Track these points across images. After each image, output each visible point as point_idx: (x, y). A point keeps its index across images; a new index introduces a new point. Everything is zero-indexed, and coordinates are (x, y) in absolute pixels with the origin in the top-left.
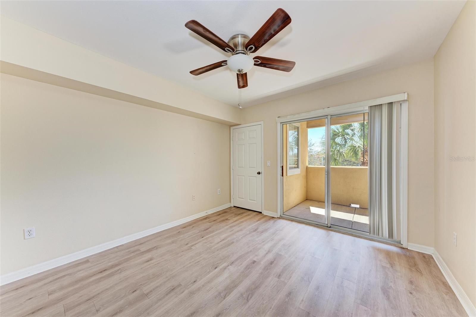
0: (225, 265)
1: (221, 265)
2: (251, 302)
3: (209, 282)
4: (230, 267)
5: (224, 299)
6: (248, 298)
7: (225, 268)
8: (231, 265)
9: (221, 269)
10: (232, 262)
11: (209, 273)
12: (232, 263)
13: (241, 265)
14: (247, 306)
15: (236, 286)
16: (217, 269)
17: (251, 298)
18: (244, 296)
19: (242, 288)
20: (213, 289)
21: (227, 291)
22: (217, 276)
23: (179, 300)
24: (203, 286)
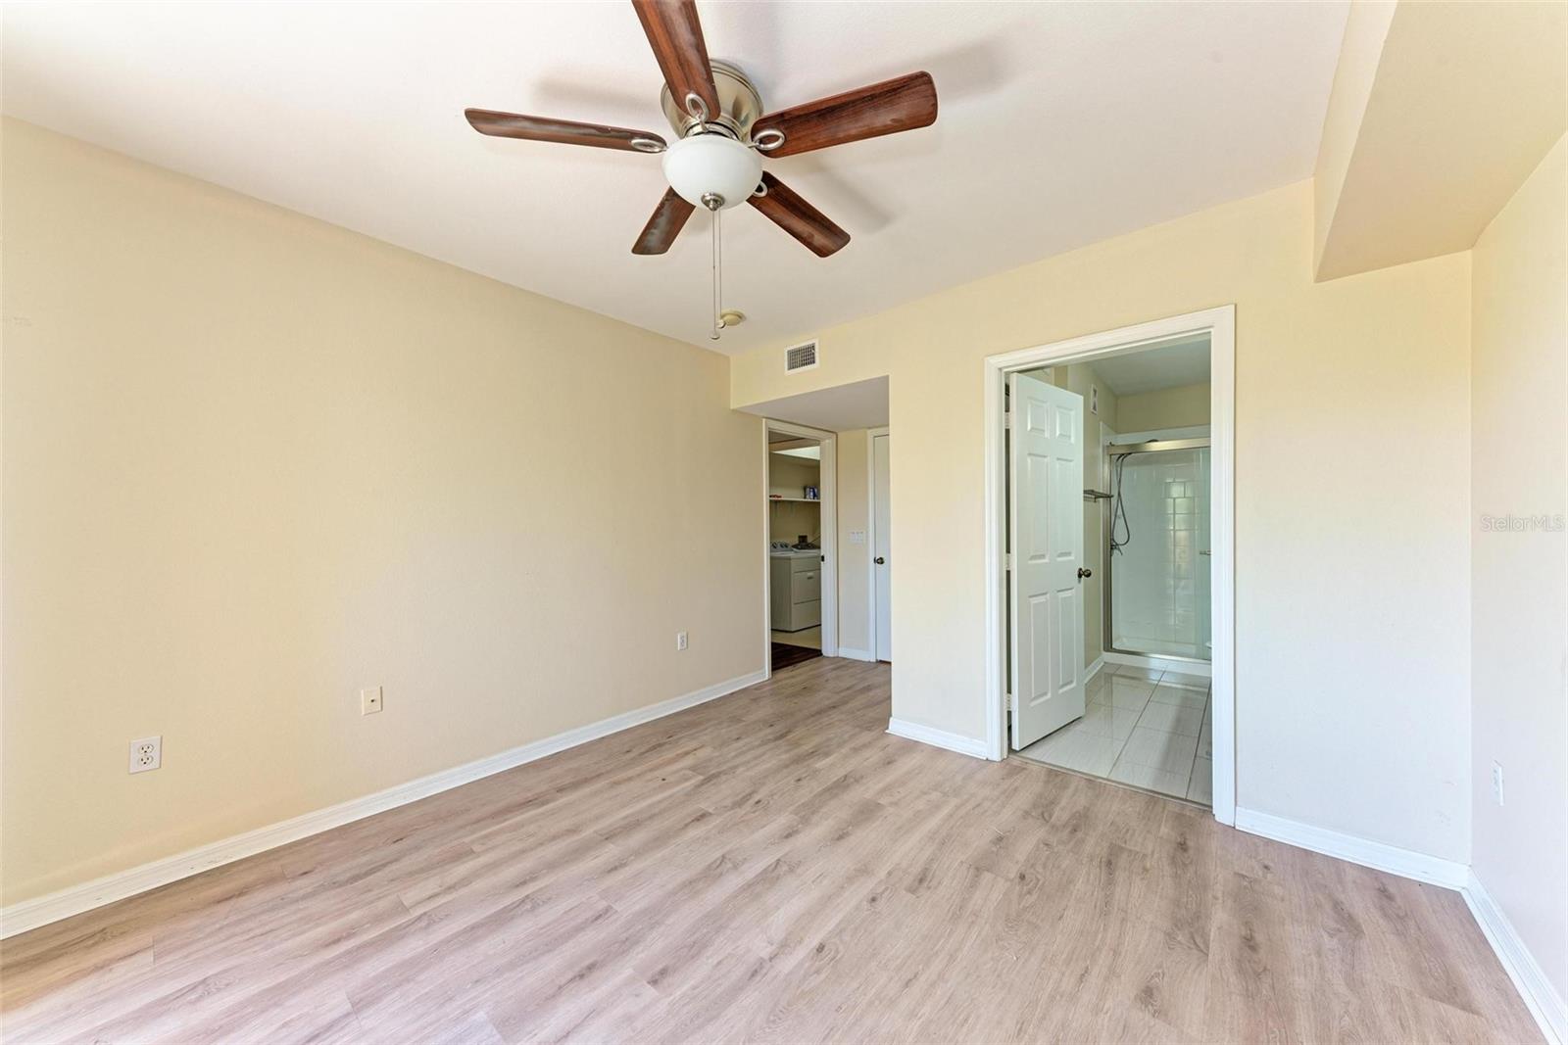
0: (787, 964)
1: (801, 964)
2: (718, 854)
3: (830, 898)
4: (765, 953)
5: (779, 860)
6: (723, 861)
7: (785, 946)
8: (761, 962)
9: (800, 942)
10: (758, 978)
11: (839, 931)
12: (754, 973)
13: (719, 963)
14: (728, 848)
15: (750, 885)
16: (815, 943)
17: (715, 861)
18: (730, 865)
19: (732, 882)
20: (813, 879)
21: (773, 874)
22: (811, 915)
23: (886, 858)
24: (842, 888)
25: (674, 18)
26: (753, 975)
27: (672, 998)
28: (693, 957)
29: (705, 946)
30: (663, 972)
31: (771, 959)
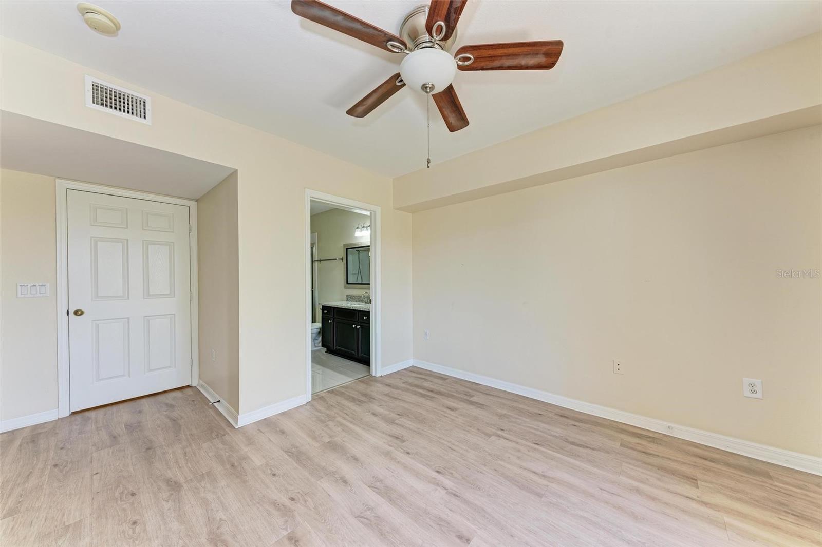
1: (448, 478)
8: (449, 493)
9: (436, 479)
10: (458, 494)
11: (428, 465)
13: (451, 510)
16: (435, 473)
17: (362, 522)
18: (369, 512)
25: (517, 60)
26: (457, 496)
27: (476, 529)
28: (448, 523)
29: (441, 519)
30: (460, 537)
31: (446, 489)
